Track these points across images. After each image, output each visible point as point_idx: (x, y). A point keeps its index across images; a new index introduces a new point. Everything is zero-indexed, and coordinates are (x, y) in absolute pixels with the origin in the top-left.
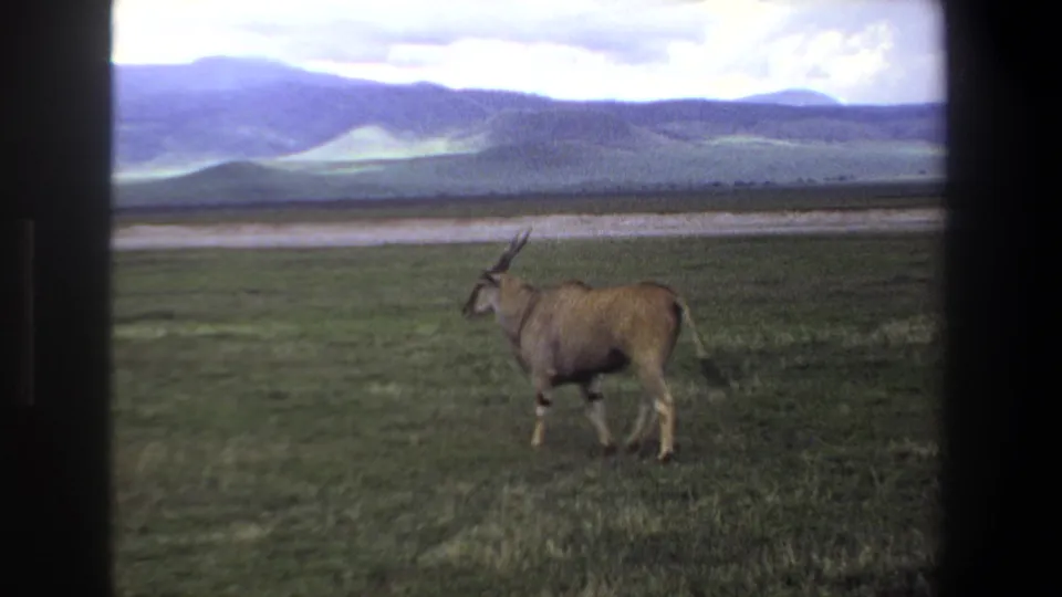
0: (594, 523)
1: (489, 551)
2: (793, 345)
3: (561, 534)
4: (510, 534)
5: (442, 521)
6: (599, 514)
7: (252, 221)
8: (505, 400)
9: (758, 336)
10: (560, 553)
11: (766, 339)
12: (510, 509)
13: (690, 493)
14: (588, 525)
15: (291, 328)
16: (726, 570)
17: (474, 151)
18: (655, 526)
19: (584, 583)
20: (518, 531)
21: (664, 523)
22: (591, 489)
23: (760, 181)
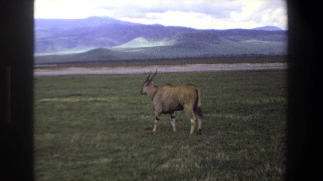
0: (209, 158)
1: (177, 166)
2: (269, 104)
3: (199, 161)
4: (184, 161)
5: (163, 157)
6: (211, 155)
7: (105, 66)
8: (182, 120)
9: (258, 101)
10: (199, 167)
11: (260, 102)
12: (184, 153)
13: (238, 148)
14: (207, 158)
15: (117, 98)
16: (249, 172)
17: (172, 44)
18: (228, 159)
19: (206, 175)
20: (186, 160)
21: (230, 157)
22: (208, 147)
23: (259, 53)
